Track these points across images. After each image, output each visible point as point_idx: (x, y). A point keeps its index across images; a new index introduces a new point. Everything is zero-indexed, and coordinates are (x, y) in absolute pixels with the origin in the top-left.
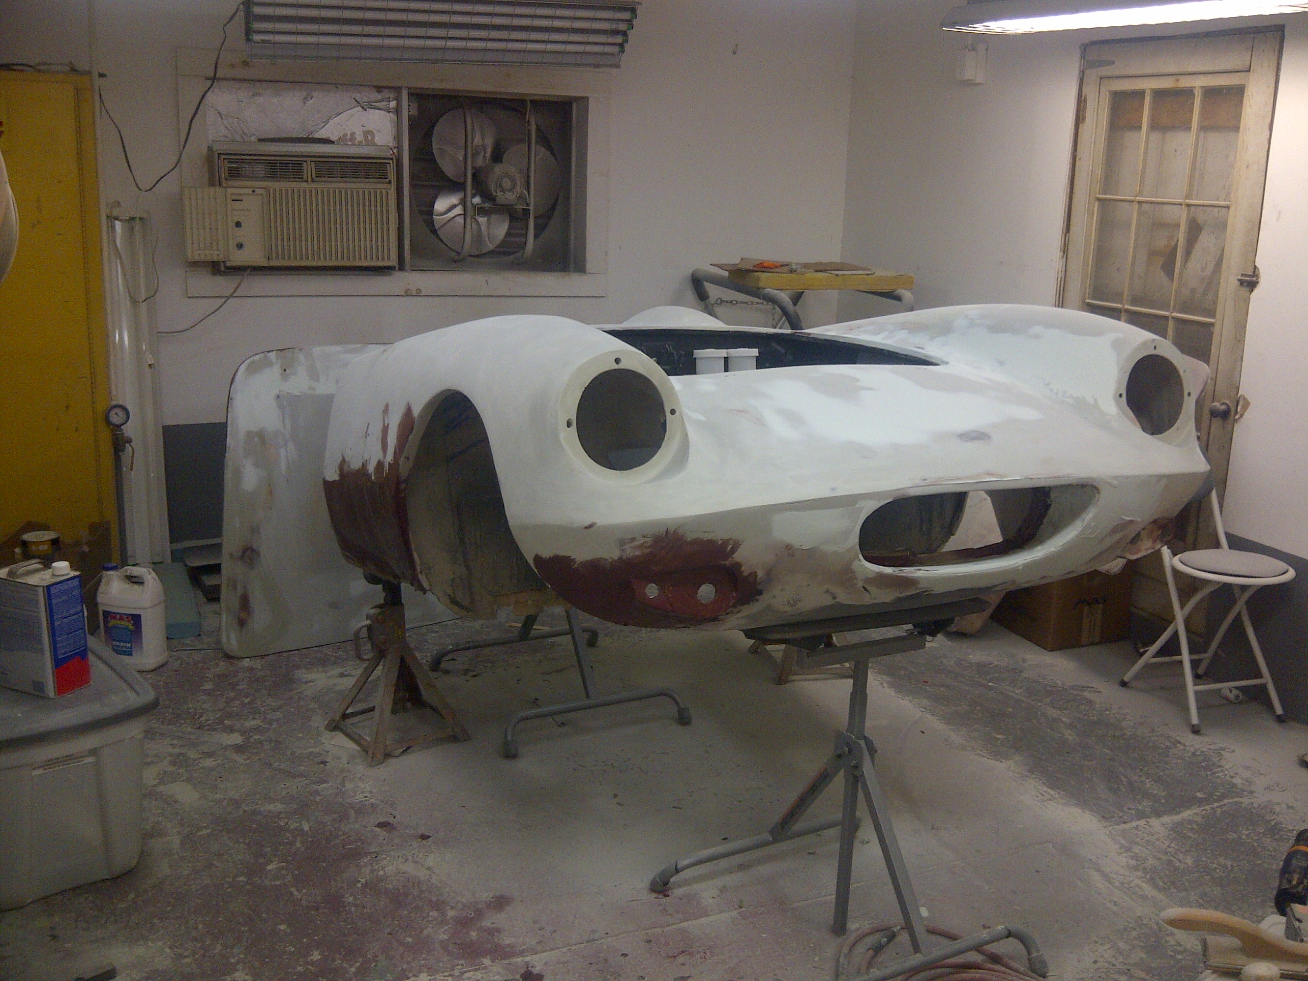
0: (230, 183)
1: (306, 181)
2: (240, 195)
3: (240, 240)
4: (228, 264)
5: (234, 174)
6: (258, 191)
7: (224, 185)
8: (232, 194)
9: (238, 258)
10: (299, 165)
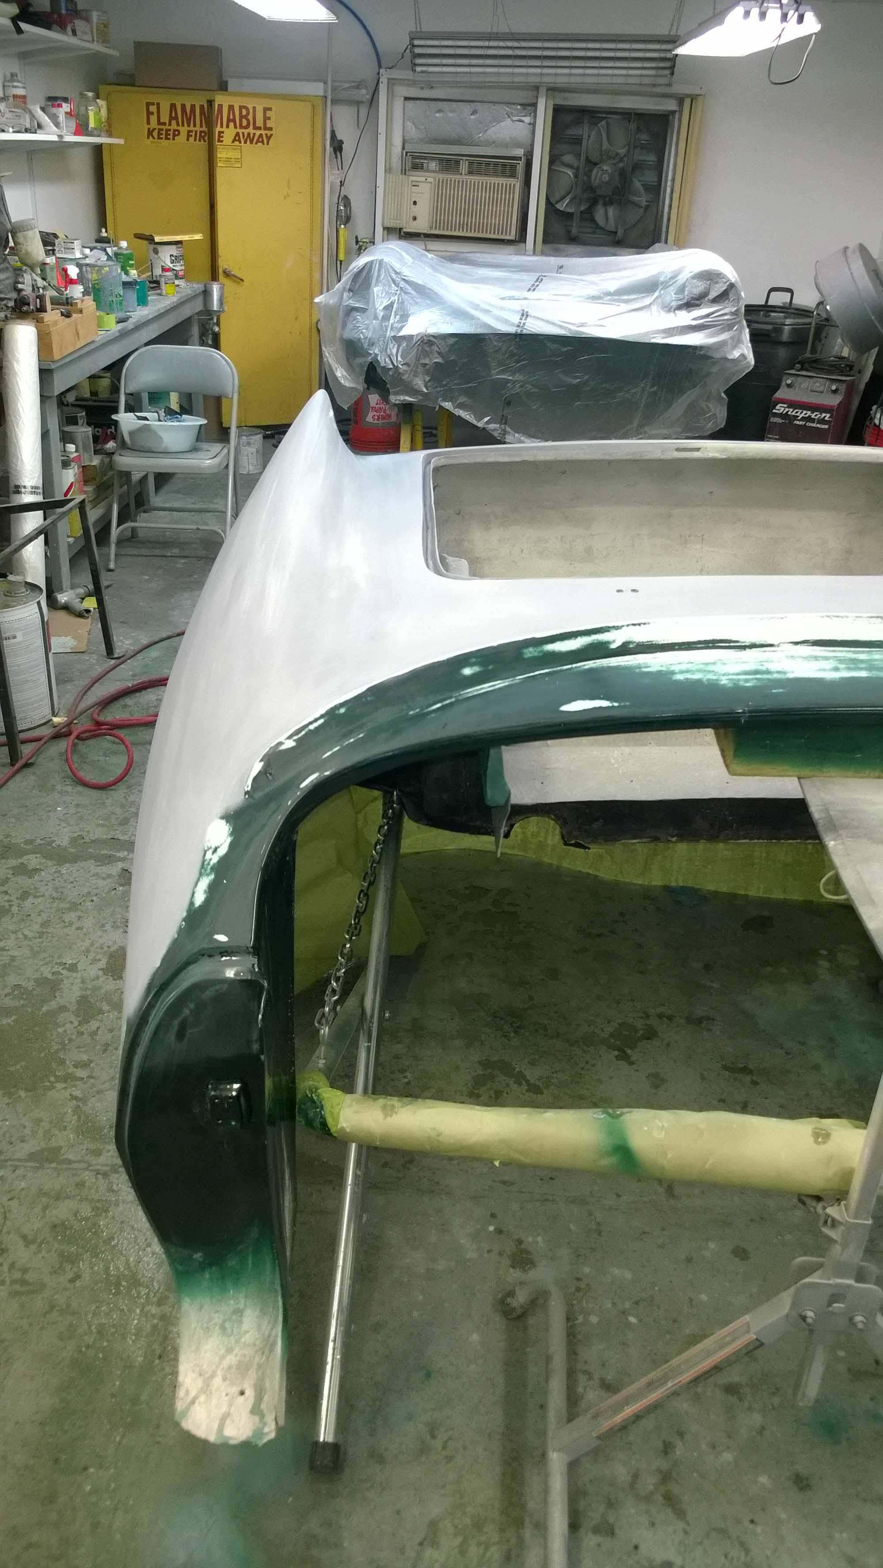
0: (412, 173)
1: (461, 174)
2: (417, 182)
3: (415, 214)
4: (405, 230)
5: (416, 167)
6: (429, 180)
7: (407, 173)
8: (412, 181)
9: (413, 227)
10: (457, 162)
